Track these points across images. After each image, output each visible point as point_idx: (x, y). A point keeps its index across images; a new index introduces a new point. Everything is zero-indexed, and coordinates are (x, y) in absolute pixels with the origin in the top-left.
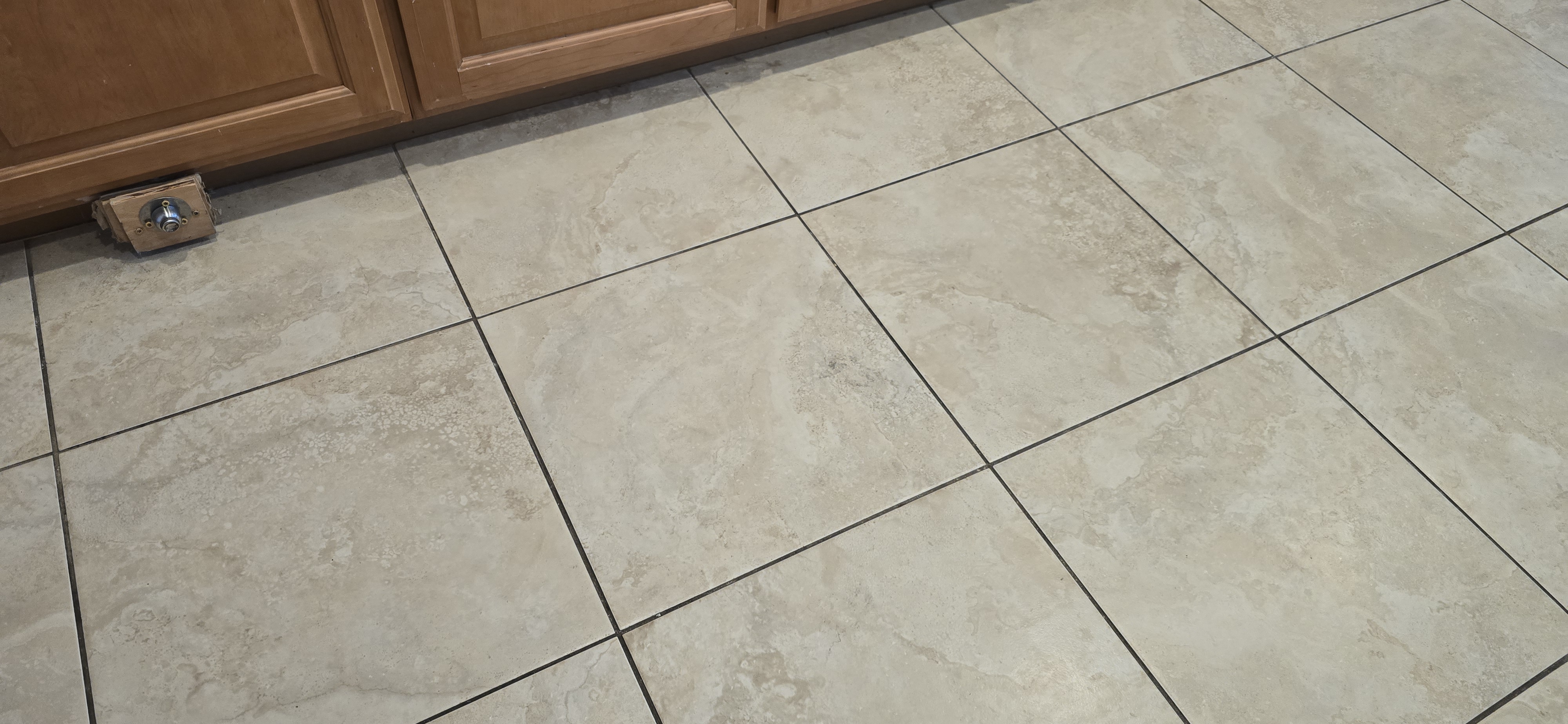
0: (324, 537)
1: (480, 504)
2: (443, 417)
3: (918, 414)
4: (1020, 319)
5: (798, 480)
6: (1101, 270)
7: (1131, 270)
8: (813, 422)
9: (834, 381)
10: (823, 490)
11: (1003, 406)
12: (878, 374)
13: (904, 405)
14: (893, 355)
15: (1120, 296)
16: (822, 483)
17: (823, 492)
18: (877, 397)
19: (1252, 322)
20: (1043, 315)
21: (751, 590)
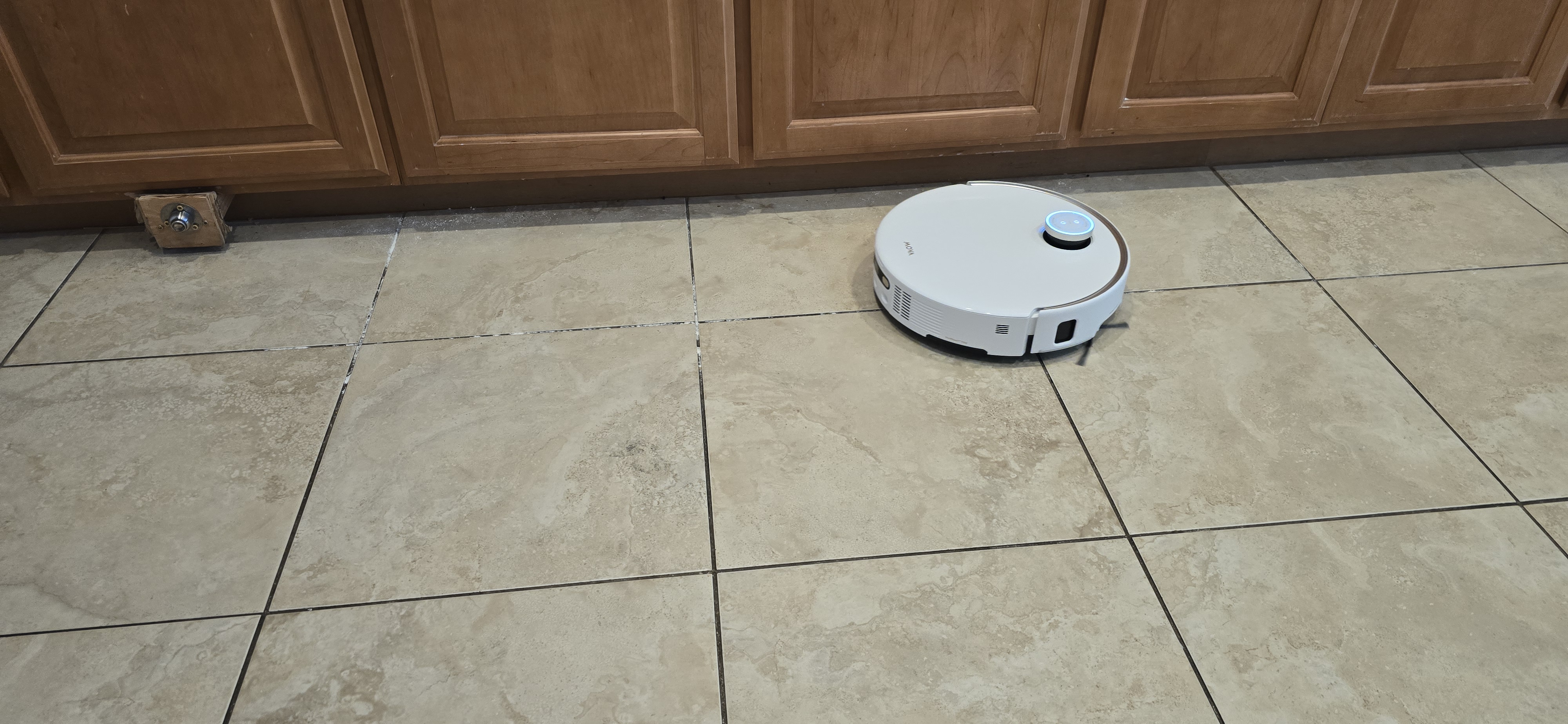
0: (116, 471)
1: (245, 480)
2: (274, 409)
3: (678, 509)
4: (845, 452)
5: (521, 534)
6: (965, 429)
7: (998, 436)
8: (573, 491)
9: (621, 462)
10: (536, 549)
11: (769, 523)
12: (667, 465)
13: (672, 497)
14: (695, 453)
15: (968, 457)
16: (540, 543)
17: (534, 552)
18: (651, 485)
19: (1106, 515)
20: (871, 454)
21: (402, 613)
